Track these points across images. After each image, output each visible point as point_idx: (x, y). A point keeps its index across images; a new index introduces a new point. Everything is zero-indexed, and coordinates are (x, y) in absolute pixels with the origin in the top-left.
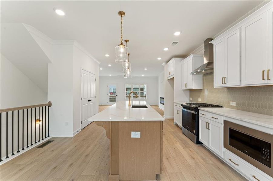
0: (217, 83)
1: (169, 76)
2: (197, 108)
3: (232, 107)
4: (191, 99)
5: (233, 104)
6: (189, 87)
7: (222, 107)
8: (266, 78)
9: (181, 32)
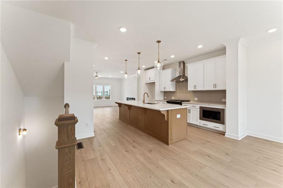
0: (191, 88)
1: (149, 80)
2: (181, 102)
3: (196, 101)
4: (165, 98)
5: (196, 99)
6: (167, 90)
7: (189, 101)
8: (215, 87)
9: (175, 56)
